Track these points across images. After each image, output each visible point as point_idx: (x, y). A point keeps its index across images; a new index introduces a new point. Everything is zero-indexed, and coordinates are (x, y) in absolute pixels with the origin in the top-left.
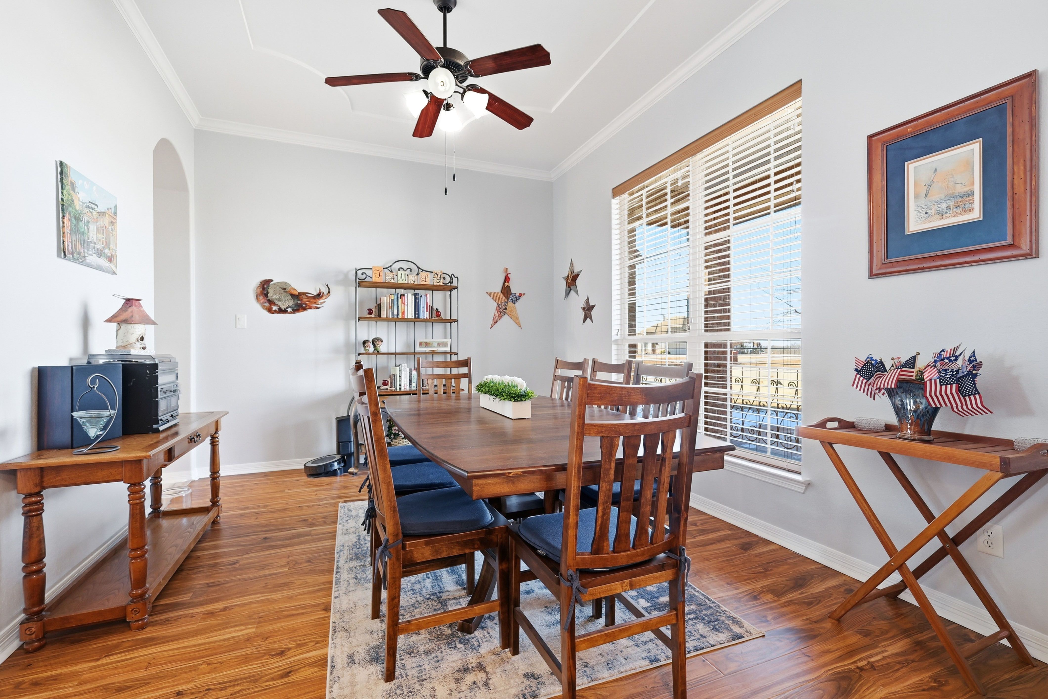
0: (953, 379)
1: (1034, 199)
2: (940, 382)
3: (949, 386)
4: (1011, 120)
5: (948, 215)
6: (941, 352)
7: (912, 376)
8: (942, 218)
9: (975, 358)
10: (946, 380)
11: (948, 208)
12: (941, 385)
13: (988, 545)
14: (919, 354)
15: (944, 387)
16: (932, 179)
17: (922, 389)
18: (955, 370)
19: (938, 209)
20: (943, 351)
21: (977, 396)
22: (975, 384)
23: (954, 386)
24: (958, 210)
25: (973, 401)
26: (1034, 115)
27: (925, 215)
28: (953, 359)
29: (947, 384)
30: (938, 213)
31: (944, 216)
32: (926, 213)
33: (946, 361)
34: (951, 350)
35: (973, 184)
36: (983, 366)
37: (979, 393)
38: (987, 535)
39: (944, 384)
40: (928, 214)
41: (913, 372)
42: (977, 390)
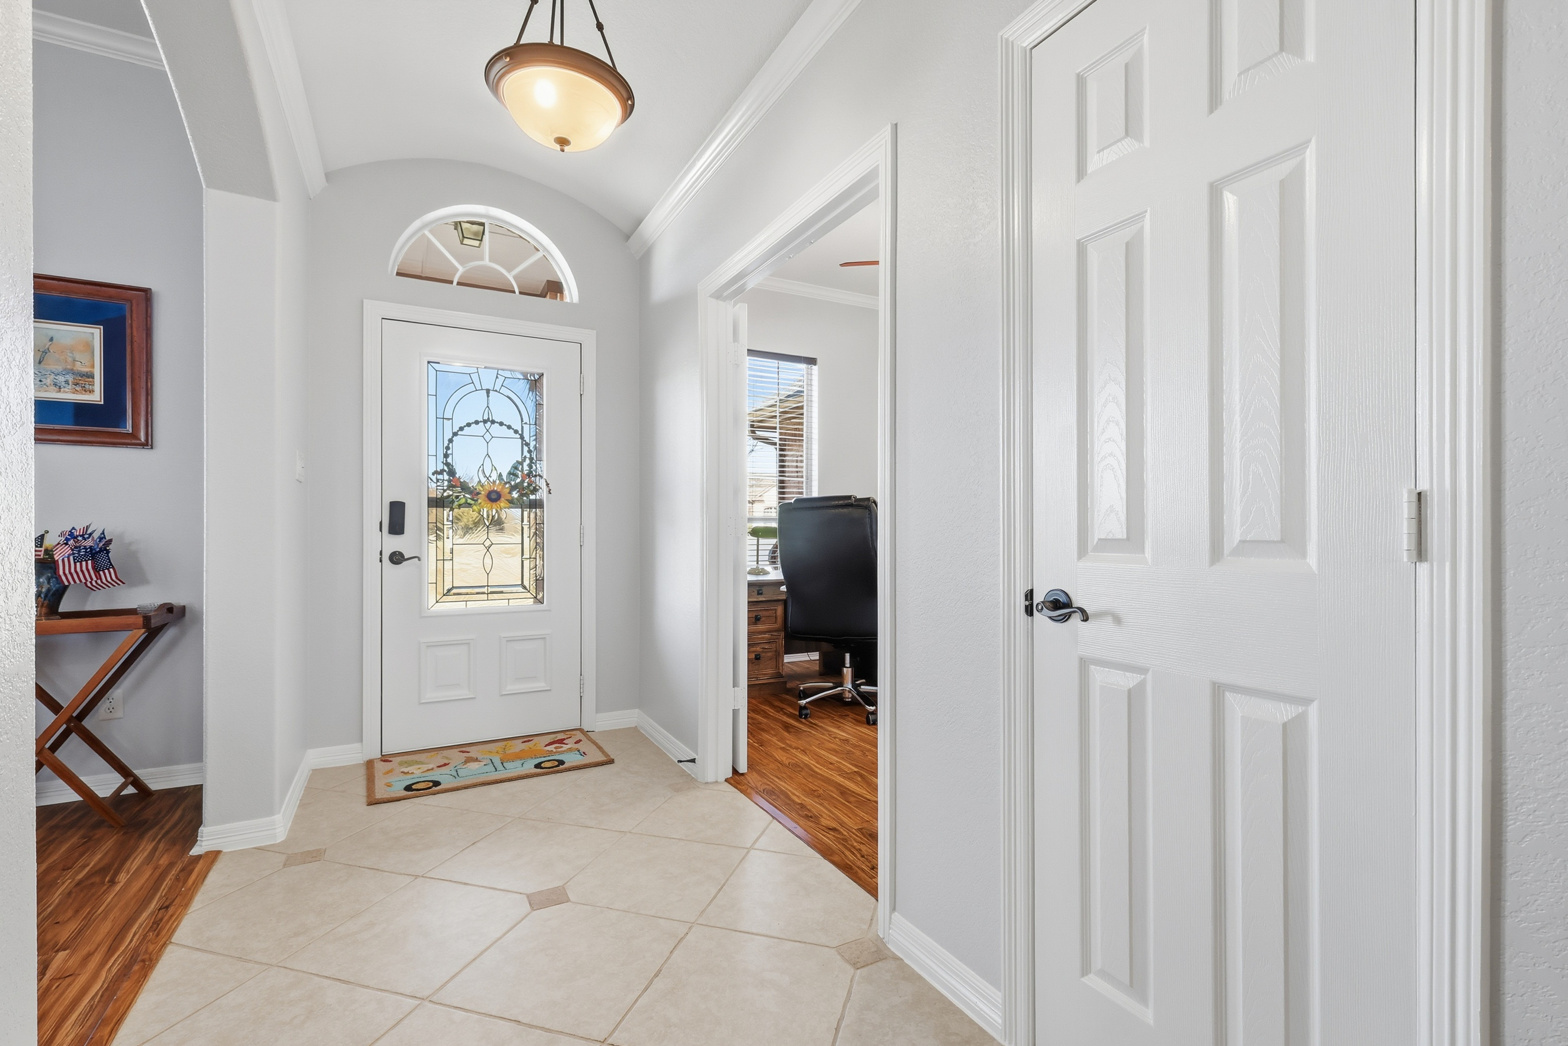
0: (88, 556)
1: (149, 398)
2: (74, 560)
3: (84, 563)
4: (130, 322)
5: (66, 390)
6: (72, 530)
7: (40, 556)
8: (60, 391)
9: (104, 536)
10: (81, 557)
11: (67, 382)
12: (75, 563)
13: (109, 711)
14: (48, 532)
15: (78, 564)
16: (47, 347)
17: (51, 568)
18: (88, 547)
19: (55, 380)
20: (73, 528)
21: (111, 570)
22: (109, 559)
23: (90, 562)
24: (78, 388)
25: (107, 575)
26: (149, 326)
27: (39, 383)
28: (86, 536)
29: (82, 561)
30: (55, 385)
31: (62, 390)
32: (41, 381)
33: (80, 538)
34: (84, 528)
35: (93, 366)
36: (112, 543)
37: (113, 567)
38: (108, 702)
39: (78, 561)
40: (42, 383)
41: (41, 551)
42: (111, 564)
